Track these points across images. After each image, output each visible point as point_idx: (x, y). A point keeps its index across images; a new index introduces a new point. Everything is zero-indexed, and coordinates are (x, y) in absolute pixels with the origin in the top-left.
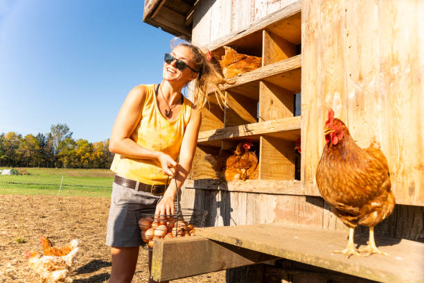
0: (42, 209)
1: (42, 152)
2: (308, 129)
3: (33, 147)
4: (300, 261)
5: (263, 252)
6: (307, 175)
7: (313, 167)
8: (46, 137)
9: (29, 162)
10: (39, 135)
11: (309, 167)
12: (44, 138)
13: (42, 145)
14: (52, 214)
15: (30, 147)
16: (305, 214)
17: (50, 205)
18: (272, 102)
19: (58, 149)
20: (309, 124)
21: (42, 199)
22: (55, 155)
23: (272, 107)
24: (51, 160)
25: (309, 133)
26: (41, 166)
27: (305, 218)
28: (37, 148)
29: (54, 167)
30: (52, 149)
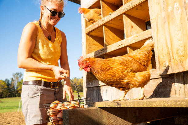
0: (9, 119)
1: (9, 89)
2: (157, 33)
3: (3, 87)
4: (163, 106)
5: (136, 106)
6: (161, 62)
7: (165, 56)
8: (10, 80)
9: (2, 95)
10: (6, 80)
11: (161, 57)
12: (9, 81)
13: (8, 85)
14: (14, 121)
15: (2, 87)
16: (162, 89)
17: (13, 117)
18: (132, 27)
19: (18, 86)
20: (158, 30)
21: (9, 114)
22: (16, 90)
23: (133, 30)
24: (14, 93)
25: (159, 35)
26: (9, 97)
27: (163, 92)
28: (6, 87)
29: (16, 96)
30: (14, 87)
